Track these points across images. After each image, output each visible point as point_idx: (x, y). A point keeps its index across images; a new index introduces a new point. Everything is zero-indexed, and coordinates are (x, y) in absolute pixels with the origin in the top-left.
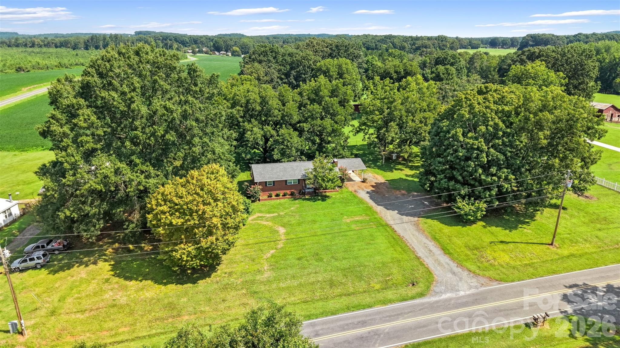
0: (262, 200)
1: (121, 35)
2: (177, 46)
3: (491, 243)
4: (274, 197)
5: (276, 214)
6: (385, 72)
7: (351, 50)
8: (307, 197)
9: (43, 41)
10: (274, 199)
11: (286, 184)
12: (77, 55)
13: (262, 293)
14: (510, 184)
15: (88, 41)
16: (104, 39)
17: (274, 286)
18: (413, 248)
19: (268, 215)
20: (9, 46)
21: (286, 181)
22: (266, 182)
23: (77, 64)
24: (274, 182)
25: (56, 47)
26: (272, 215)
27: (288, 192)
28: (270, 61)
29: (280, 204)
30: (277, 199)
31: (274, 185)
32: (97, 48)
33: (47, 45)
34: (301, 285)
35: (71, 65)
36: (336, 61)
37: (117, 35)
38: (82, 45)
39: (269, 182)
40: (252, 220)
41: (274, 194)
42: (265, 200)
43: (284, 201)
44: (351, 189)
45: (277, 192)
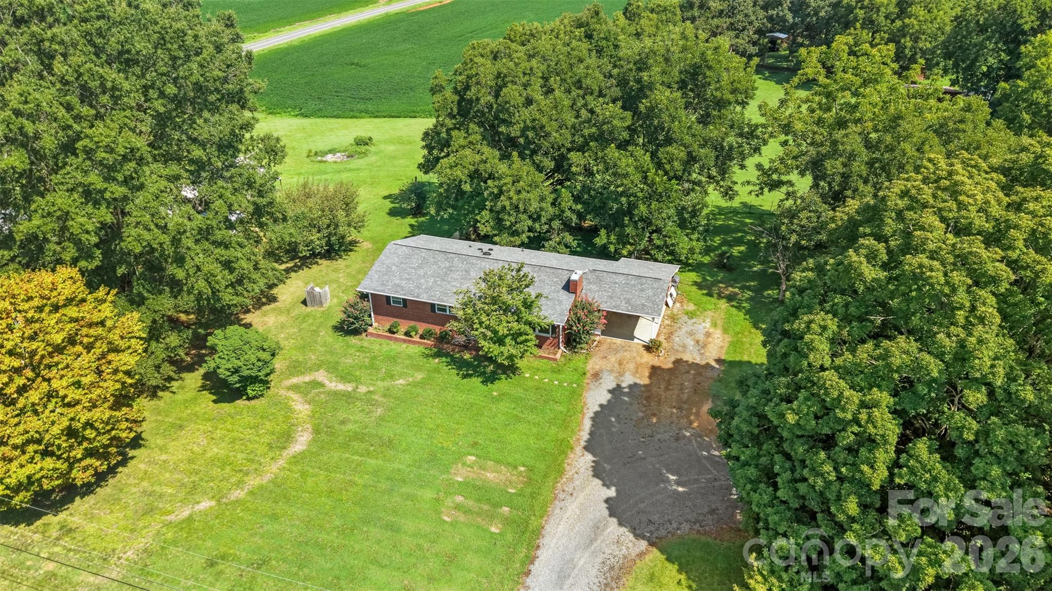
0: (372, 334)
4: (399, 334)
5: (349, 387)
8: (468, 356)
10: (397, 340)
11: (433, 310)
19: (333, 385)
21: (432, 303)
22: (388, 298)
24: (405, 300)
26: (340, 387)
27: (436, 330)
29: (393, 359)
30: (405, 341)
31: (405, 306)
39: (394, 296)
41: (403, 326)
42: (379, 336)
43: (415, 350)
44: (594, 364)
45: (413, 323)
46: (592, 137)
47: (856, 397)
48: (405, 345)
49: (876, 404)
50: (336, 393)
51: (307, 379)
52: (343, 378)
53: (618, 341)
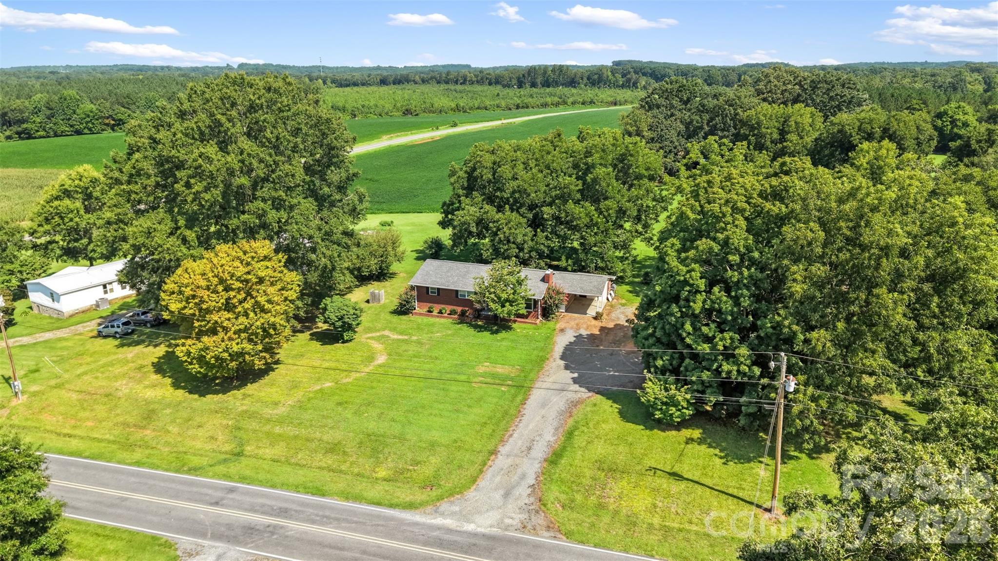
0: (416, 314)
1: (568, 67)
2: (644, 83)
3: (650, 469)
4: (435, 313)
5: (406, 337)
6: (840, 131)
7: (838, 90)
8: (480, 323)
9: (476, 76)
10: (433, 316)
11: (457, 296)
12: (498, 95)
13: (246, 430)
14: (739, 365)
15: (524, 76)
16: (545, 72)
17: (267, 428)
18: (511, 435)
19: (396, 337)
20: (438, 82)
21: (457, 291)
22: (428, 288)
23: (478, 108)
24: (439, 289)
25: (490, 84)
26: (400, 337)
27: (459, 309)
28: (672, 107)
29: (433, 325)
30: (438, 317)
31: (439, 294)
32: (533, 85)
33: (480, 82)
34: (296, 437)
35: (471, 109)
36: (778, 109)
37: (563, 66)
38: (514, 81)
39: (432, 288)
40: (369, 338)
41: (436, 308)
42: (421, 314)
43: (445, 321)
44: (559, 326)
45: (443, 306)
46: (557, 197)
47: (685, 269)
48: (438, 319)
49: (693, 270)
50: (399, 340)
51: (378, 334)
52: (401, 334)
53: (576, 315)
